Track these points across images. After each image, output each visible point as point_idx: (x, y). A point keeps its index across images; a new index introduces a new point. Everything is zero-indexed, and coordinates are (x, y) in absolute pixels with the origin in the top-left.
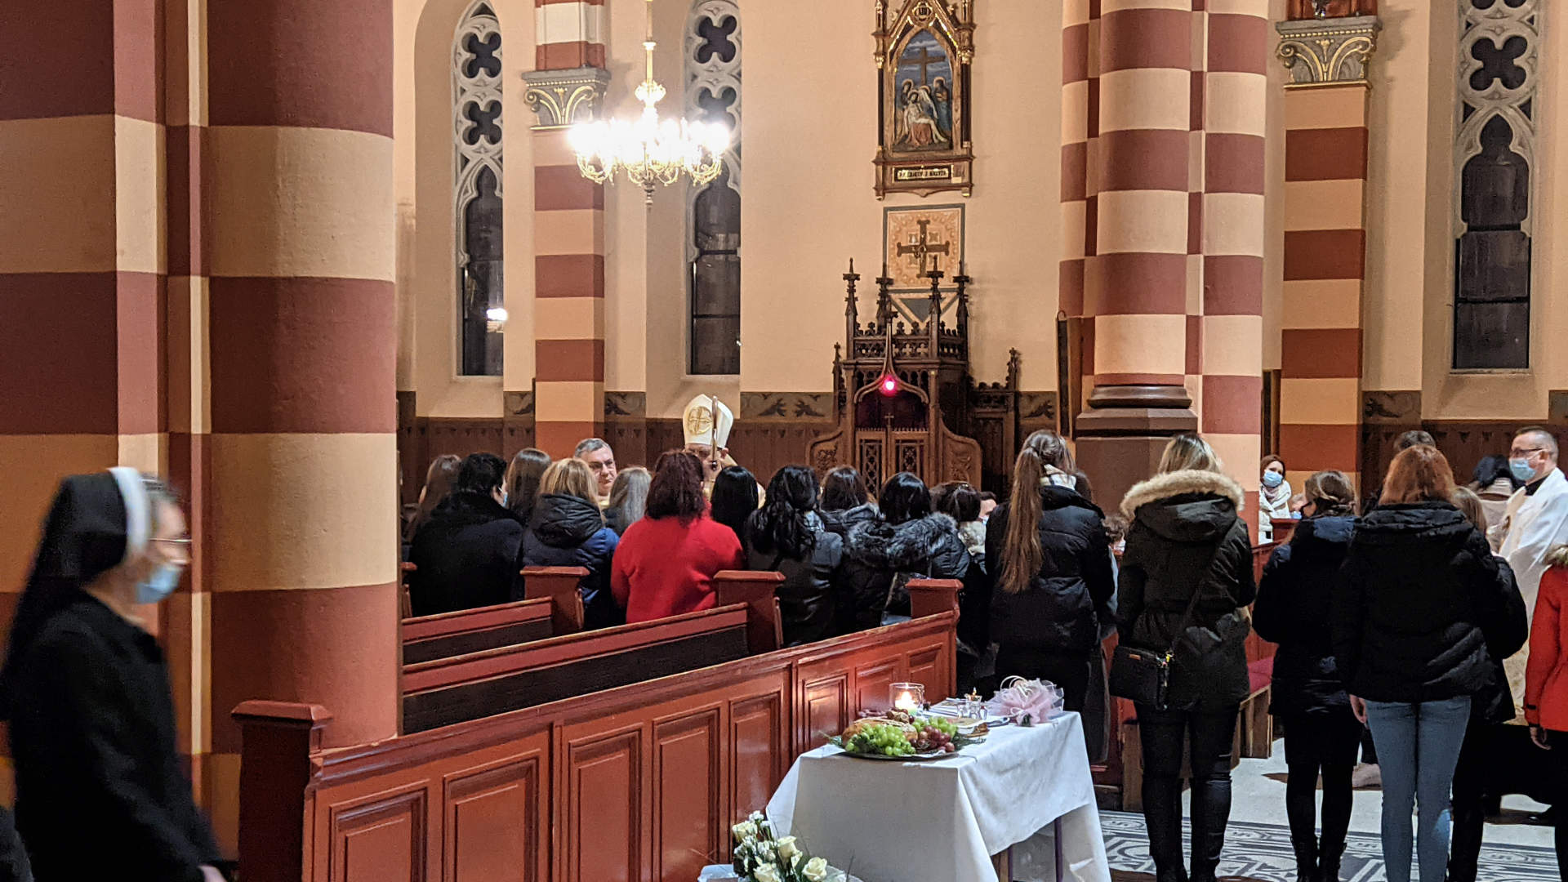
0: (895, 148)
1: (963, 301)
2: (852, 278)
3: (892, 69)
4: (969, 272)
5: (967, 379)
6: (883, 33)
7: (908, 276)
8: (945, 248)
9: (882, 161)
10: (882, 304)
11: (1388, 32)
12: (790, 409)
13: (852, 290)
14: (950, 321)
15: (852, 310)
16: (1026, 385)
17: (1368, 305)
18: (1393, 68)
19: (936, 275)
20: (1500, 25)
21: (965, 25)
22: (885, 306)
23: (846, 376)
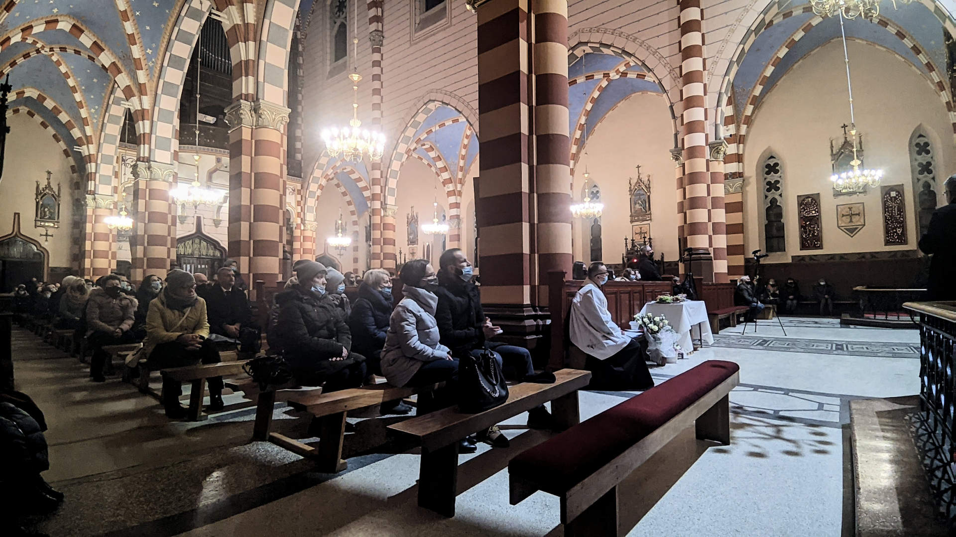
0: (635, 213)
2: (626, 239)
3: (633, 197)
4: (651, 237)
6: (630, 191)
7: (638, 239)
8: (646, 233)
9: (631, 216)
10: (632, 245)
11: (746, 181)
12: (613, 267)
13: (626, 242)
15: (626, 246)
16: (665, 261)
17: (745, 239)
18: (748, 188)
19: (645, 237)
20: (773, 177)
21: (648, 188)
22: (633, 246)
23: (625, 259)
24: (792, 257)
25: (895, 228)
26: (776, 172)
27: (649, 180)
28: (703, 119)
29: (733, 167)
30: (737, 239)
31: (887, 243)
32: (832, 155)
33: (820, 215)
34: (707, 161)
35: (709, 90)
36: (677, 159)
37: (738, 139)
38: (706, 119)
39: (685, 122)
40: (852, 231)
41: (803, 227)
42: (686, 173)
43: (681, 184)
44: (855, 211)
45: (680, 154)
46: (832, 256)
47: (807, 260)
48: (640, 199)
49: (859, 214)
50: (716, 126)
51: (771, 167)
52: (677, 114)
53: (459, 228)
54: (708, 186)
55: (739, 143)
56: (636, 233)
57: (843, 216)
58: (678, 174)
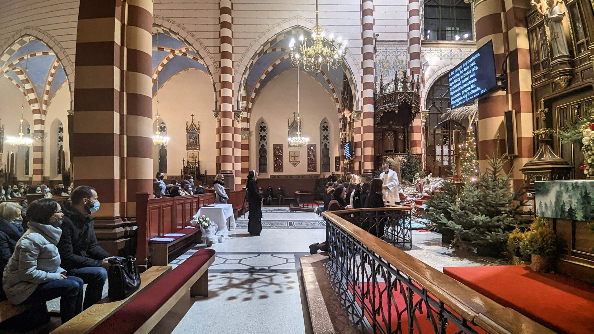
1: (199, 164)
2: (184, 160)
3: (189, 134)
4: (200, 160)
5: (199, 174)
6: (187, 129)
7: (191, 160)
8: (196, 157)
9: (187, 146)
11: (251, 134)
13: (184, 162)
14: (197, 166)
15: (184, 165)
16: (207, 174)
17: (249, 165)
18: (252, 138)
19: (195, 160)
20: (263, 133)
21: (198, 129)
22: (188, 164)
23: (183, 173)
24: (270, 176)
25: (312, 164)
26: (265, 131)
27: (199, 125)
28: (231, 96)
29: (245, 125)
30: (246, 165)
31: (309, 171)
32: (288, 126)
33: (282, 155)
34: (233, 121)
35: (235, 80)
36: (216, 116)
37: (248, 110)
38: (233, 97)
39: (221, 96)
40: (295, 164)
41: (275, 161)
42: (222, 126)
43: (218, 132)
44: (296, 155)
45: (218, 114)
46: (287, 176)
47: (276, 177)
48: (193, 136)
49: (298, 156)
50: (238, 102)
51: (262, 128)
52: (218, 90)
54: (233, 135)
55: (248, 112)
56: (190, 157)
57: (292, 156)
58: (217, 126)
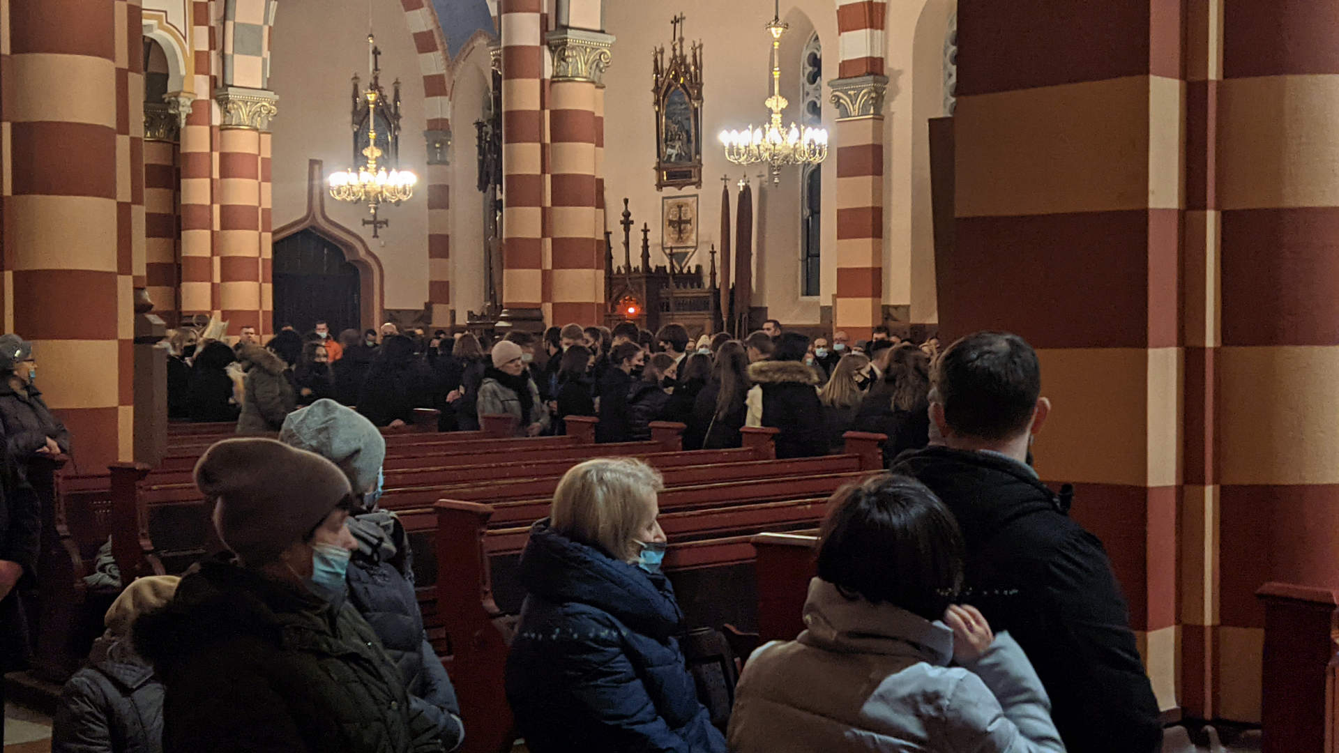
53: (878, 118)
